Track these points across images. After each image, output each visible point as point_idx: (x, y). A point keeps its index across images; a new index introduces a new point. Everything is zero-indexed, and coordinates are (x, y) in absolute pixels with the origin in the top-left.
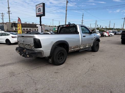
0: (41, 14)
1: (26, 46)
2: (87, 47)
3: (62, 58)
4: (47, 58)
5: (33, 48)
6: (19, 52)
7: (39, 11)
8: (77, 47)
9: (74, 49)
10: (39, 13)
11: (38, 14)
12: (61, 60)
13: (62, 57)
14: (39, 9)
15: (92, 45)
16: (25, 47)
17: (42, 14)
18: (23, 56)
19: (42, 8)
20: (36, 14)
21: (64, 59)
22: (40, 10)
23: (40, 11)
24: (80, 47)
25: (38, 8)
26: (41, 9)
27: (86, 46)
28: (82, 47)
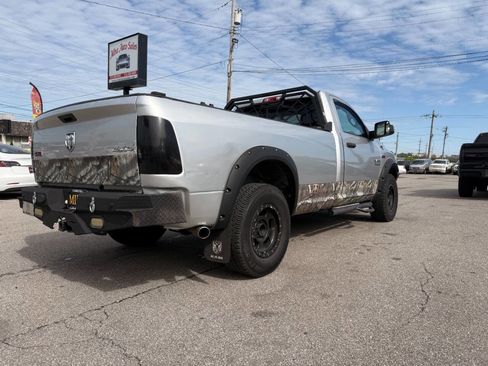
0: (131, 77)
1: (83, 173)
2: (360, 194)
3: (268, 239)
4: (204, 232)
5: (130, 174)
6: (39, 212)
7: (123, 66)
8: (325, 190)
9: (315, 201)
10: (122, 75)
11: (116, 80)
12: (264, 250)
13: (270, 234)
14: (124, 56)
15: (374, 192)
16: (75, 177)
17: (136, 76)
18: (65, 227)
19: (134, 55)
20: (109, 78)
21: (280, 247)
22: (125, 62)
23: (127, 66)
24: (335, 193)
25: (117, 56)
26: (129, 59)
27: (355, 191)
28: (345, 196)
